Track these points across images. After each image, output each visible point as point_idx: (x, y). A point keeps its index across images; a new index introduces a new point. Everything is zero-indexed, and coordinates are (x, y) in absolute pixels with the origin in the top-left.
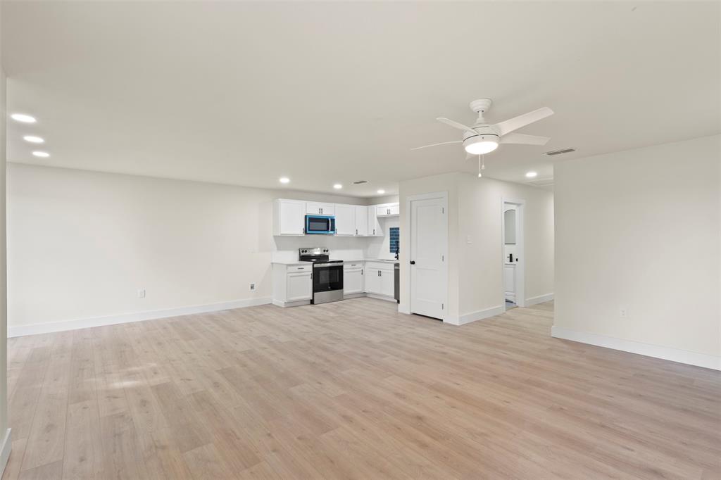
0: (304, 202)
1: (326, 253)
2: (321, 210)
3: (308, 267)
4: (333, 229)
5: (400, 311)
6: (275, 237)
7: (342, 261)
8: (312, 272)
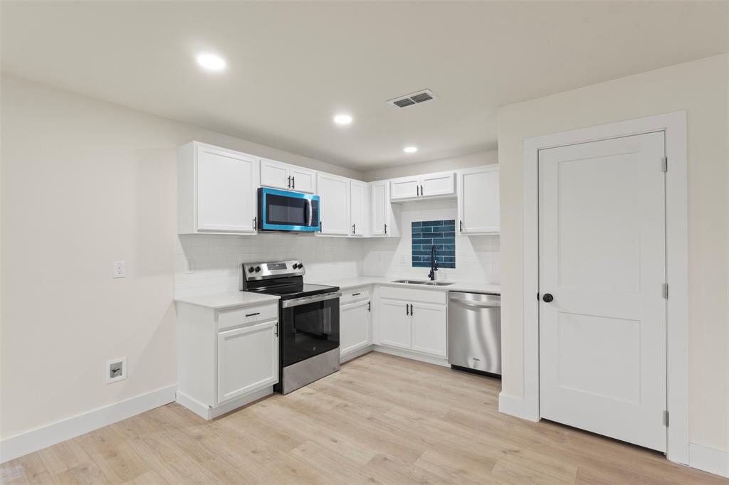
0: (255, 159)
1: (298, 271)
2: (291, 180)
3: (268, 307)
4: (316, 222)
5: (503, 408)
6: (181, 236)
7: (337, 289)
8: (277, 321)
